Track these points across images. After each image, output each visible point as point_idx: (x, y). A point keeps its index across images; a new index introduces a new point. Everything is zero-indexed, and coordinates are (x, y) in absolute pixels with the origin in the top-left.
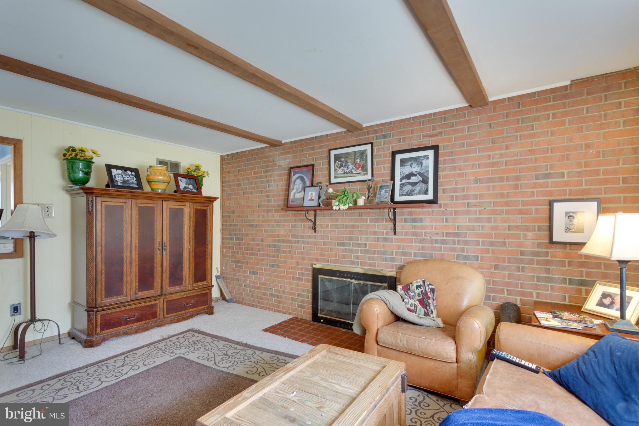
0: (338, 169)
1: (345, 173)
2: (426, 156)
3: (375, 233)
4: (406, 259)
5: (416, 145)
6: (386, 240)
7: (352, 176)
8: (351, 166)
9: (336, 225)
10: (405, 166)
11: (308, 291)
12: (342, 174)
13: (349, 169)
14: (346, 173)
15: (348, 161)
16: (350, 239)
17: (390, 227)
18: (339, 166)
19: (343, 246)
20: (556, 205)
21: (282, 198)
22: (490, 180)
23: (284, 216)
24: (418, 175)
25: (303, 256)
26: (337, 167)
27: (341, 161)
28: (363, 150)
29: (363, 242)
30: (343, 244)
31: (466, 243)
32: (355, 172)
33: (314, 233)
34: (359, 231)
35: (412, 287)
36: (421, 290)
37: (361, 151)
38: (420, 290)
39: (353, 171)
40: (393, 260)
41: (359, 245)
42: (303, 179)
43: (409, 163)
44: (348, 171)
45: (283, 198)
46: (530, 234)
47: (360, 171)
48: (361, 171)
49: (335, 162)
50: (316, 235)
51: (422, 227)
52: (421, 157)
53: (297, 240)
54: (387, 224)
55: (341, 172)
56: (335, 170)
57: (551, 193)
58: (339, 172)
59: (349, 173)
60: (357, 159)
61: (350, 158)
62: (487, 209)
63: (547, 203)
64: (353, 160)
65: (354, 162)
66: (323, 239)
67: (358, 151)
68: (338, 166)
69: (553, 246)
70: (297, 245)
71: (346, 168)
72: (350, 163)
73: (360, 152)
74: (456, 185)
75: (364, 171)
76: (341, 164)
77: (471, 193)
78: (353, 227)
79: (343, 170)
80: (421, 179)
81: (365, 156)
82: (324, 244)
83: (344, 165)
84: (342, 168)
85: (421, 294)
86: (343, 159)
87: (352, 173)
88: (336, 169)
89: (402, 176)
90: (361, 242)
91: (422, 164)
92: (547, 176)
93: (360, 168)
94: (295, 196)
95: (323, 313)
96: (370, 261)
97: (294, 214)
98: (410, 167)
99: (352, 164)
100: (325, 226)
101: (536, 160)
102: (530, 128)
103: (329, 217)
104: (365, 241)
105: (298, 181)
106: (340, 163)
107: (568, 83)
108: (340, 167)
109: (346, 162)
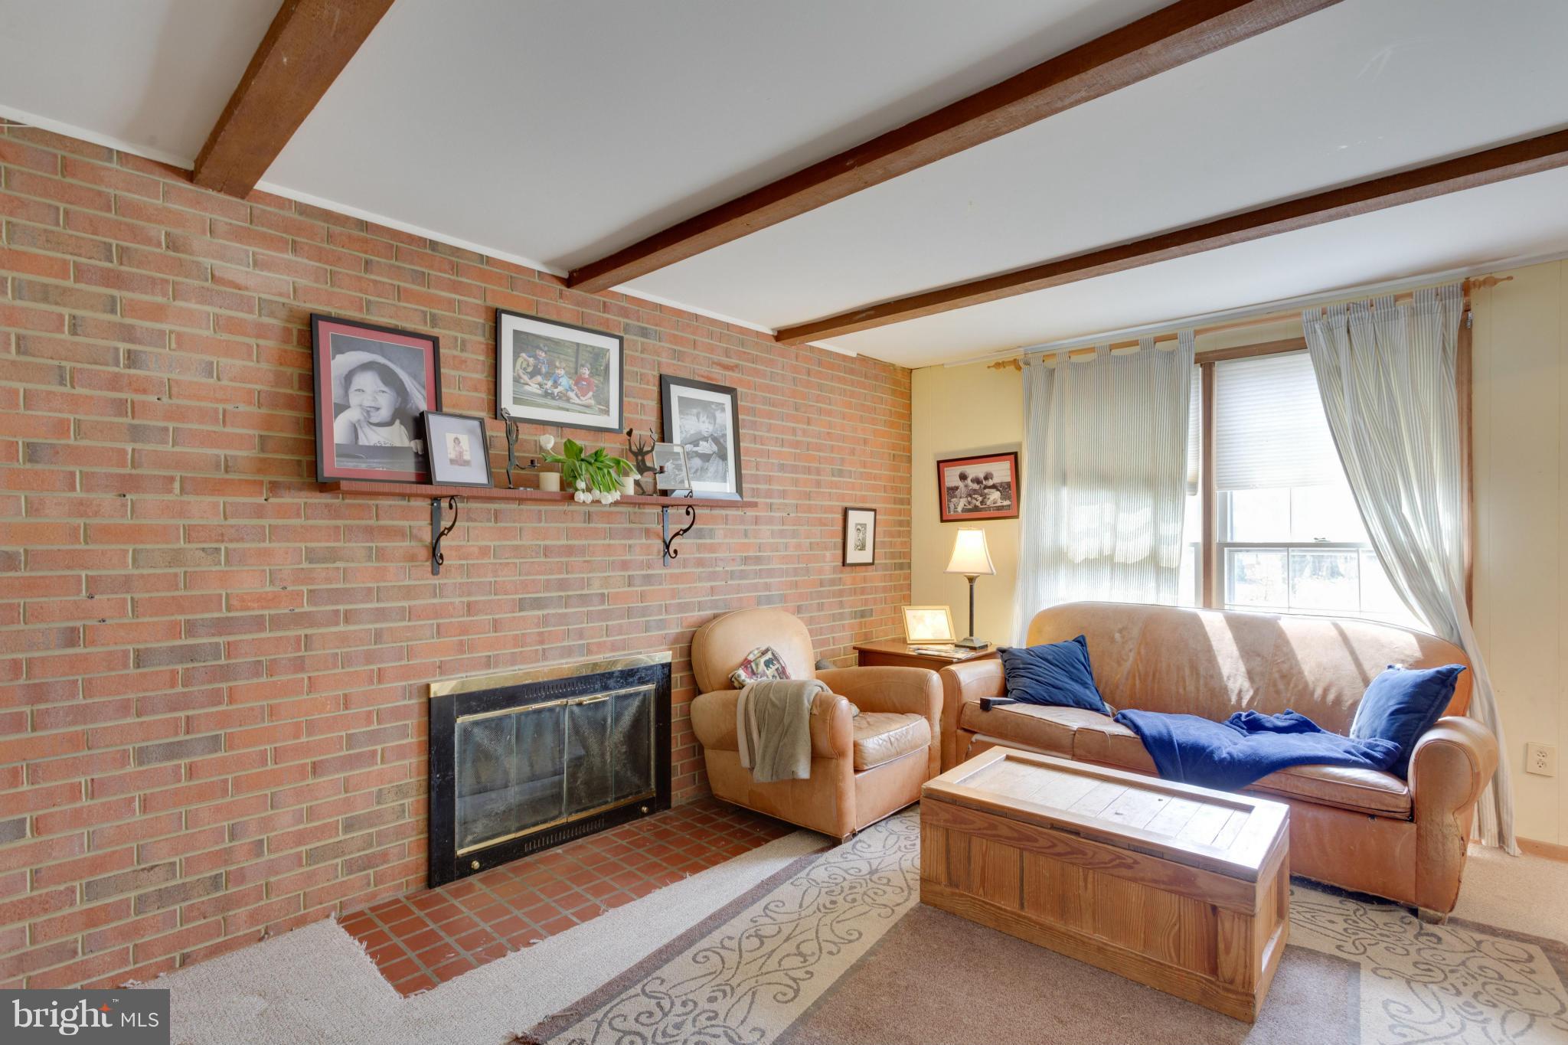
0: (526, 378)
1: (547, 394)
2: (720, 404)
3: (625, 565)
4: (686, 618)
5: (702, 376)
6: (648, 579)
7: (567, 410)
8: (565, 382)
9: (516, 548)
10: (687, 414)
11: (401, 792)
12: (538, 395)
13: (560, 389)
14: (552, 396)
15: (557, 364)
16: (562, 585)
17: (655, 550)
18: (530, 369)
19: (539, 609)
20: (851, 513)
21: (251, 432)
22: (795, 469)
23: (259, 512)
24: (710, 440)
25: (375, 667)
26: (521, 372)
27: (535, 357)
28: (599, 348)
29: (595, 589)
30: (538, 604)
31: (770, 573)
32: (577, 401)
33: (429, 575)
34: (585, 561)
35: (757, 668)
36: (776, 667)
37: (593, 348)
38: (774, 668)
39: (571, 394)
40: (661, 625)
41: (584, 599)
42: (389, 378)
43: (695, 411)
44: (556, 391)
45: (256, 433)
46: (828, 554)
47: (588, 399)
48: (592, 402)
49: (516, 356)
50: (437, 582)
51: (712, 548)
52: (713, 403)
53: (341, 608)
54: (649, 542)
55: (533, 388)
56: (517, 380)
57: (842, 497)
58: (527, 387)
59: (560, 398)
60: (583, 366)
61: (562, 356)
62: (791, 515)
63: (840, 511)
64: (572, 365)
65: (573, 371)
66: (469, 594)
67: (587, 346)
68: (525, 369)
69: (847, 569)
70: (342, 628)
71: (550, 383)
72: (562, 372)
73: (588, 349)
74: (757, 469)
75: (600, 404)
76: (535, 366)
77: (776, 487)
78: (570, 551)
79: (540, 385)
80: (715, 448)
81: (604, 364)
82: (470, 608)
83: (544, 370)
84: (539, 378)
85: (776, 675)
86: (543, 355)
87: (568, 400)
88: (520, 378)
89: (684, 436)
90: (588, 592)
91: (715, 419)
92: (841, 473)
93: (591, 394)
94: (361, 435)
95: (470, 838)
96: (610, 639)
97: (327, 505)
98: (695, 418)
99: (569, 375)
100: (476, 550)
101: (832, 449)
102: (828, 401)
103: (489, 520)
104: (602, 587)
105: (368, 381)
106: (531, 360)
107: (855, 355)
108: (532, 375)
109: (551, 364)
